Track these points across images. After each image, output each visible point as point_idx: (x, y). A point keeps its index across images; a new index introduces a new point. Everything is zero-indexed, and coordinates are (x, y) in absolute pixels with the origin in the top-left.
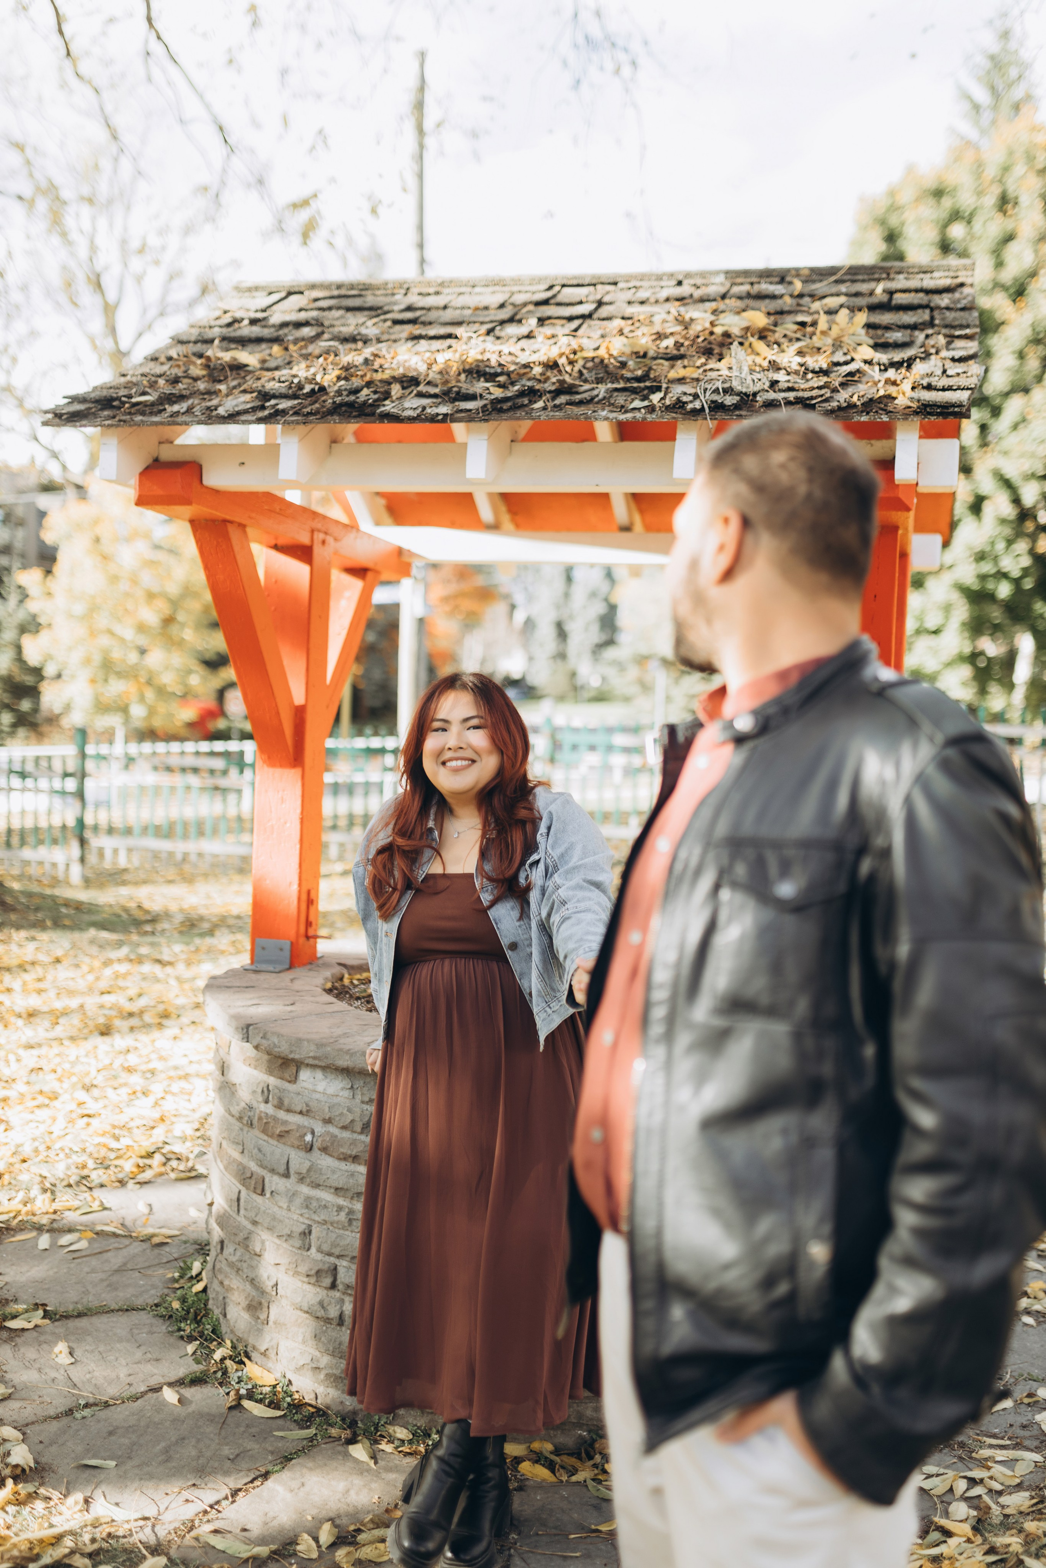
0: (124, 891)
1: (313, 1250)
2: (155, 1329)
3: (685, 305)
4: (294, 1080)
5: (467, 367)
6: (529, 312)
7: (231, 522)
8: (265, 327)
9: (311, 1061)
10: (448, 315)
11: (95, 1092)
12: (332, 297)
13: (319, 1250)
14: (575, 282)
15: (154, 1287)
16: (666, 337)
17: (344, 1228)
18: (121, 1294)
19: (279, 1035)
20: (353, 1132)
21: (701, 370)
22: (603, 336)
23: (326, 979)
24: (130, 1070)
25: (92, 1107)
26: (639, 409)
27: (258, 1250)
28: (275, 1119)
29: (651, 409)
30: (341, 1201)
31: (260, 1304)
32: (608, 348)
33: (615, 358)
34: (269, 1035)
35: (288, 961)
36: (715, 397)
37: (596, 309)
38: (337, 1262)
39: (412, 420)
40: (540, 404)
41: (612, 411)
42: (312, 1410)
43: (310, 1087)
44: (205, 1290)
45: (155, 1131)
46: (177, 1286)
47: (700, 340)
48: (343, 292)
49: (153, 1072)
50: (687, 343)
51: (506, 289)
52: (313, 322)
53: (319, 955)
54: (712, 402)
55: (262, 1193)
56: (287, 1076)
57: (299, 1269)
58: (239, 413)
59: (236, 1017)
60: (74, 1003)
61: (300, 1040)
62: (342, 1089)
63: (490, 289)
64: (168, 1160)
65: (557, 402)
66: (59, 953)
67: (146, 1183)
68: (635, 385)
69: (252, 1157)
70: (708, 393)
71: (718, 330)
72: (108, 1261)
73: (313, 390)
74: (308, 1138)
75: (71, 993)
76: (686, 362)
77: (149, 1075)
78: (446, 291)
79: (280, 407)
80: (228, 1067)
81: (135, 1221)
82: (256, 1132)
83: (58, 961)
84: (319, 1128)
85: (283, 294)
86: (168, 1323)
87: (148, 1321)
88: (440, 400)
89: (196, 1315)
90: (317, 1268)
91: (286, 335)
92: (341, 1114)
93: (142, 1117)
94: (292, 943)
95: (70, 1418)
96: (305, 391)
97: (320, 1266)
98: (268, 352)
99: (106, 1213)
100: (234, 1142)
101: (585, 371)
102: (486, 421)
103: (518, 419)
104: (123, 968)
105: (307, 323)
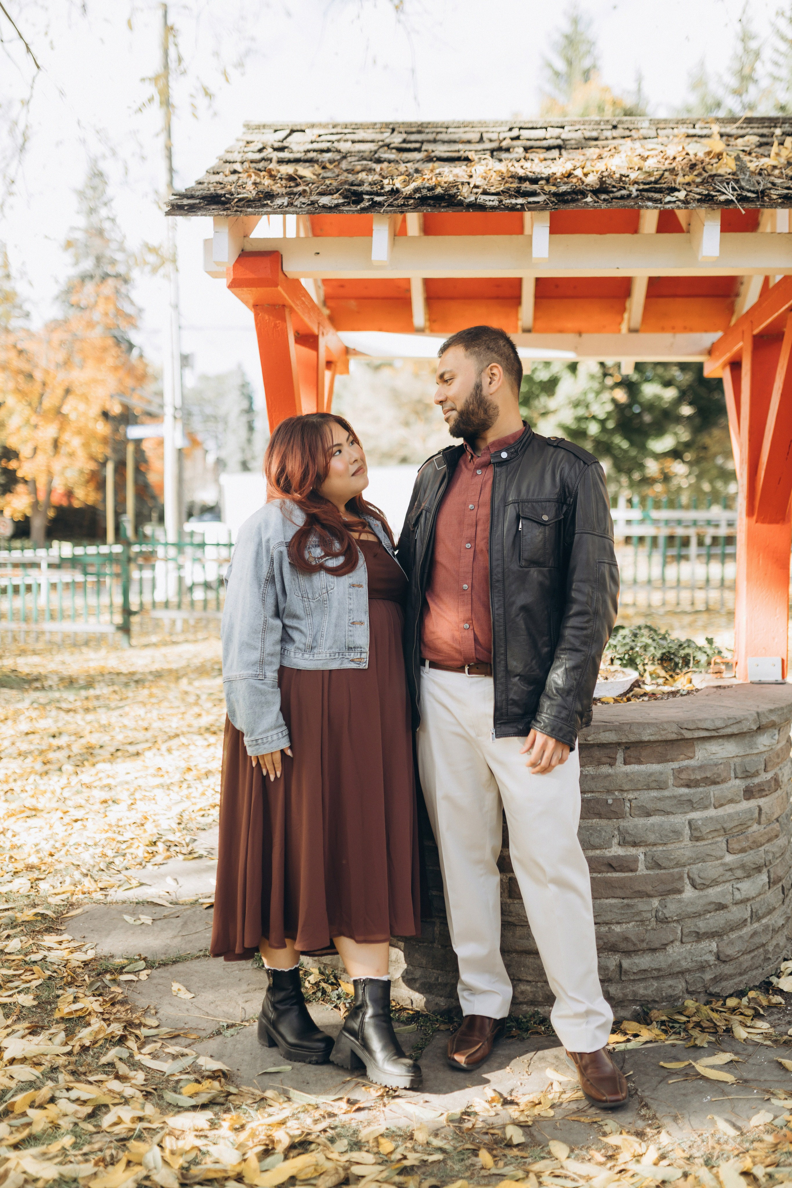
6: (511, 144)
7: (288, 307)
8: (291, 152)
12: (334, 134)
14: (530, 126)
26: (674, 202)
41: (656, 203)
42: (411, 1012)
48: (338, 130)
52: (332, 150)
54: (739, 195)
63: (461, 130)
64: (170, 846)
65: (603, 198)
67: (161, 864)
70: (729, 190)
73: (392, 190)
79: (375, 200)
85: (288, 131)
105: (328, 151)
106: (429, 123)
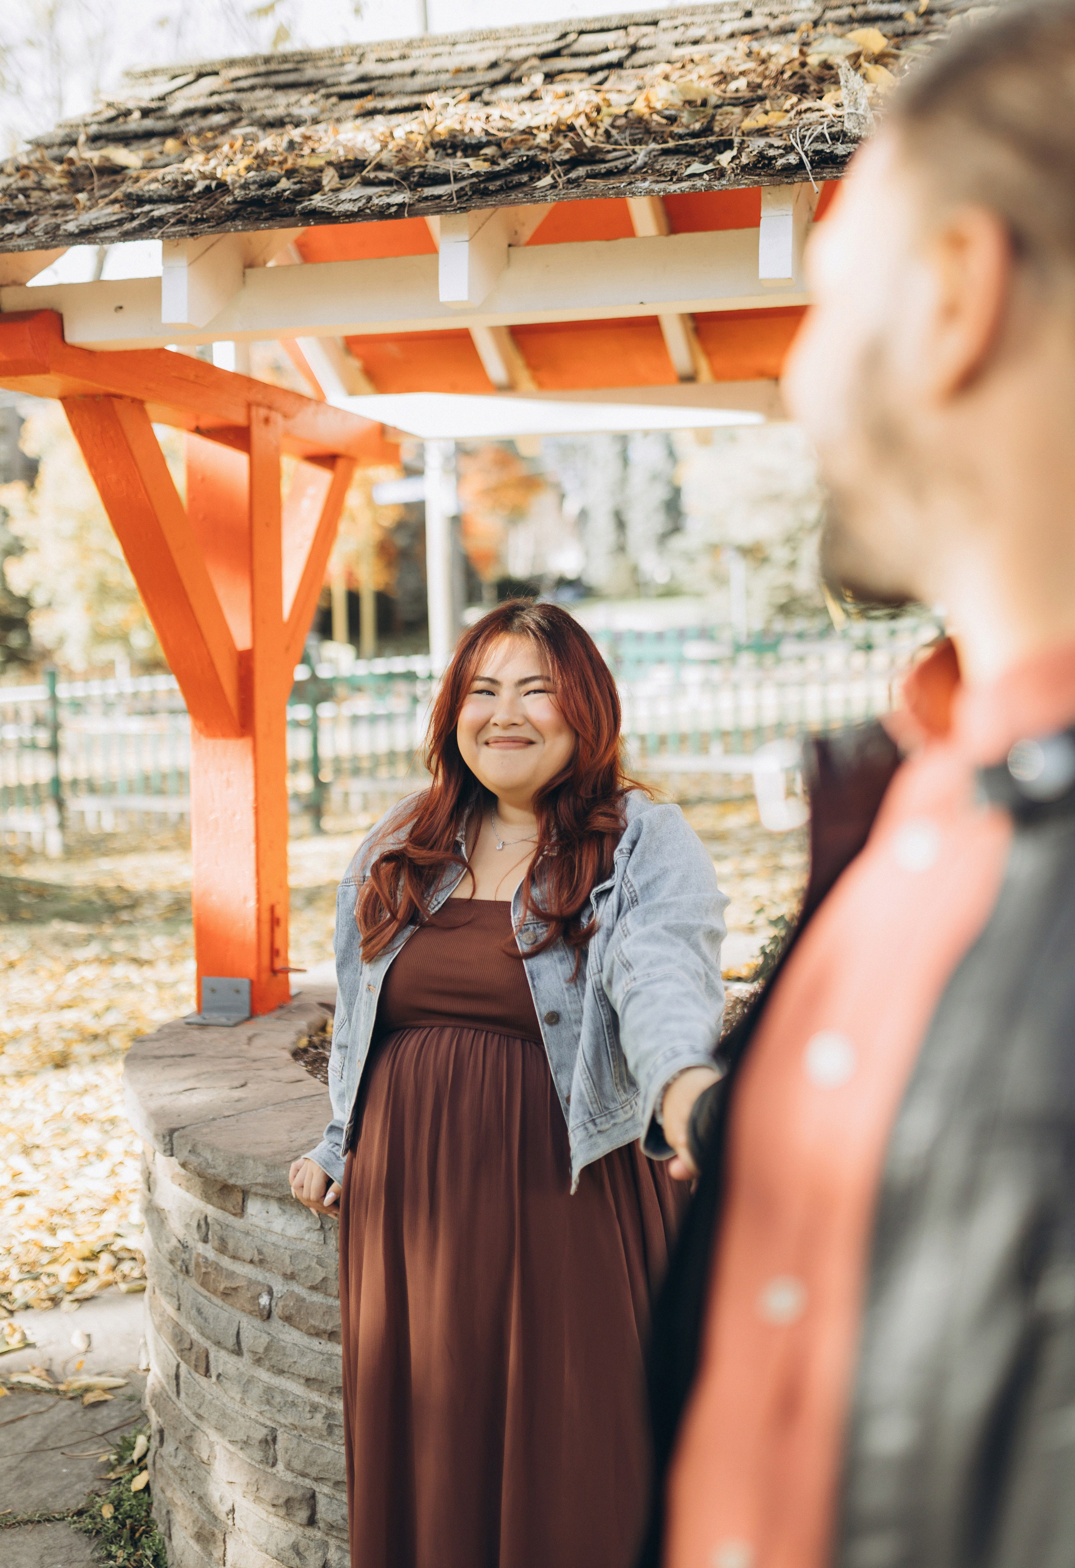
0: (105, 864)
1: (280, 1466)
2: (76, 1555)
3: (756, 39)
4: (241, 1212)
5: (437, 139)
6: (532, 68)
7: (120, 397)
8: (160, 118)
9: (260, 1190)
10: (418, 82)
11: (37, 1156)
12: (257, 75)
13: (289, 1467)
15: (80, 1478)
16: (735, 78)
17: (321, 1437)
18: (34, 1493)
19: (214, 1149)
20: (327, 1294)
21: (793, 113)
22: (640, 88)
23: (300, 1033)
24: (85, 1120)
25: (31, 1179)
26: (700, 175)
27: (205, 1458)
28: (217, 1267)
29: (720, 173)
30: (316, 1397)
31: (213, 1535)
32: (647, 100)
33: (658, 113)
34: (200, 1148)
35: (247, 1008)
36: (819, 146)
37: (628, 56)
38: (315, 1487)
39: (351, 216)
40: (547, 180)
41: (657, 182)
43: (263, 1224)
44: (147, 1488)
45: (106, 1217)
46: (112, 1475)
47: (786, 76)
48: (273, 66)
49: (113, 1121)
50: (766, 83)
51: (501, 43)
52: (227, 106)
53: (293, 991)
54: (816, 152)
55: (207, 1373)
56: (229, 1206)
57: (262, 1494)
58: (97, 229)
59: (156, 1116)
60: (26, 1023)
61: (242, 1158)
62: (309, 1230)
63: (478, 45)
64: (120, 1260)
65: (573, 175)
66: (13, 954)
67: (87, 1299)
68: (691, 142)
69: (189, 1318)
70: (807, 142)
71: (813, 60)
72: (21, 1435)
73: (208, 188)
74: (264, 1300)
75: (24, 1009)
76: (768, 105)
77: (108, 1127)
78: (415, 53)
79: (156, 213)
80: (155, 1183)
81: (66, 1363)
82: (194, 1283)
83: (12, 965)
84: (279, 1287)
85: (190, 77)
86: (95, 1542)
87: (66, 1541)
88: (395, 187)
89: (133, 1531)
90: (285, 1496)
91: (187, 125)
92: (309, 1268)
93: (90, 1195)
94: (252, 983)
96: (196, 190)
97: (291, 1492)
98: (158, 148)
99: (28, 1351)
100: (166, 1293)
101: (614, 132)
102: (464, 210)
103: (513, 203)
104: (89, 972)
105: (219, 109)
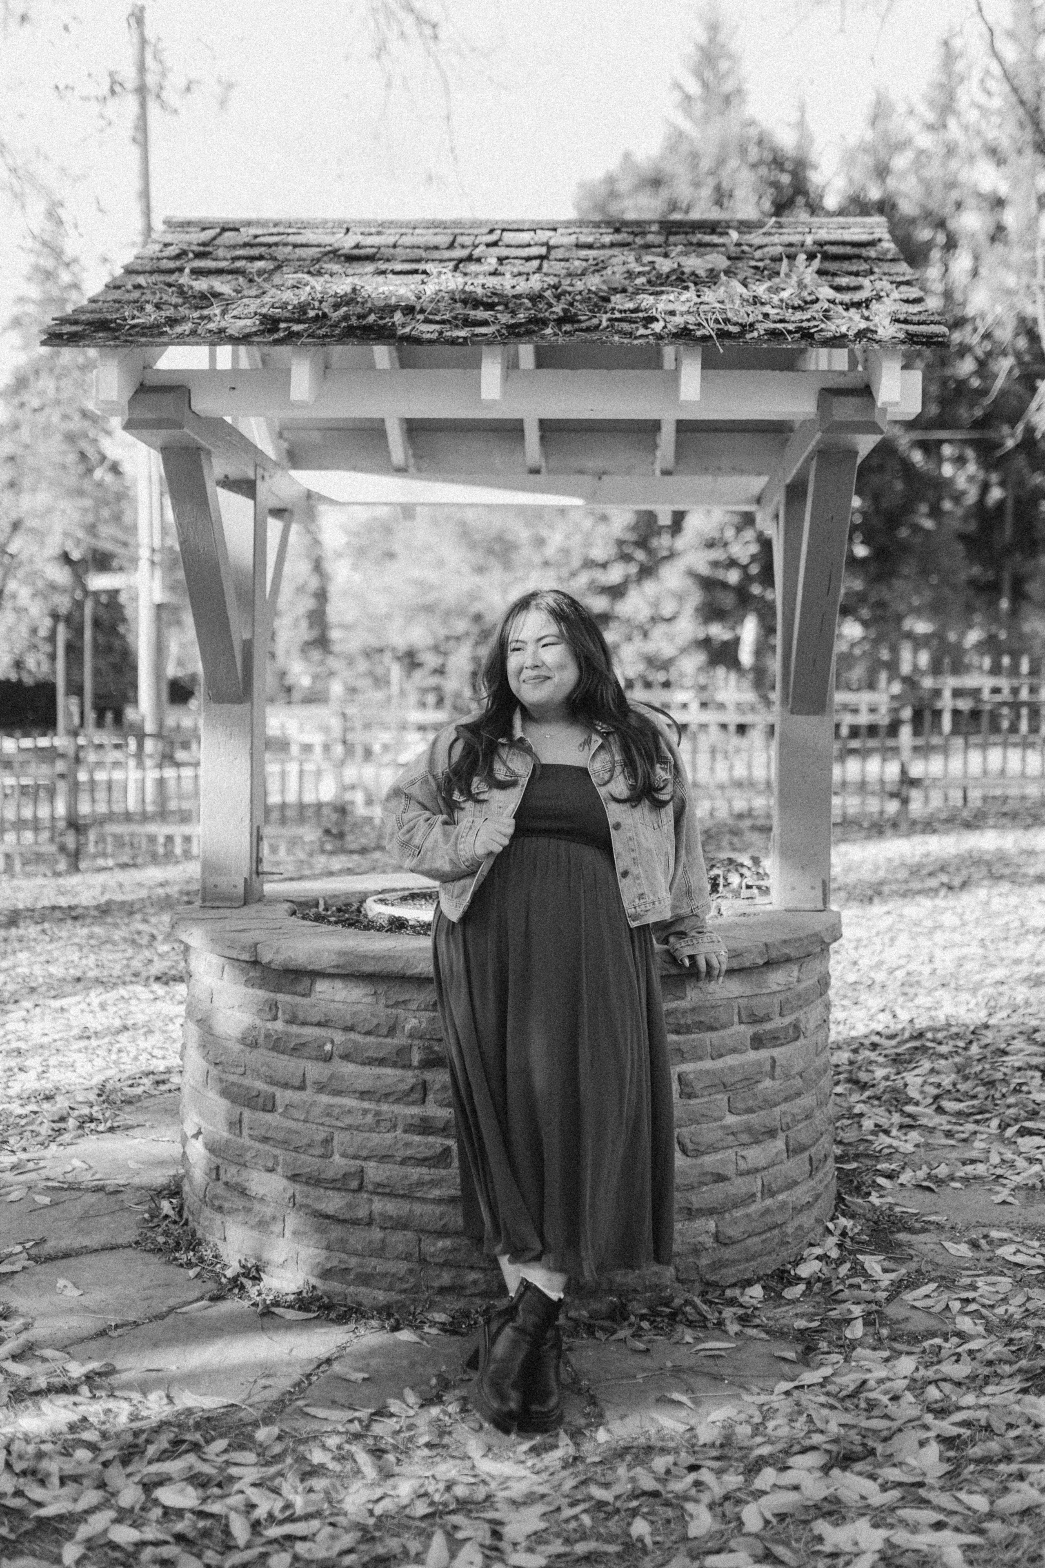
1: (337, 1157)
2: (148, 1261)
3: (635, 250)
4: (308, 993)
5: (456, 296)
6: (484, 252)
7: (202, 449)
8: (213, 260)
9: (329, 972)
10: (402, 253)
12: (274, 234)
13: (343, 1155)
14: (515, 227)
15: (128, 1227)
17: (371, 1130)
19: (295, 949)
28: (287, 1034)
30: (366, 1105)
32: (582, 285)
35: (243, 898)
37: (548, 251)
38: (363, 1164)
39: (435, 342)
40: (549, 331)
43: (329, 997)
48: (281, 230)
51: (448, 231)
52: (265, 257)
55: (272, 1110)
56: (298, 990)
57: (322, 1176)
59: (235, 939)
61: (318, 951)
62: (365, 996)
63: (431, 231)
65: (565, 329)
68: (631, 315)
69: (258, 1077)
70: (710, 323)
79: (293, 330)
80: (220, 992)
82: (263, 1051)
84: (339, 1037)
85: (218, 230)
86: (160, 1254)
87: (139, 1257)
88: (451, 326)
92: (364, 1020)
94: (245, 880)
95: (105, 1338)
96: (308, 316)
97: (347, 1169)
100: (233, 1066)
102: (504, 344)
105: (261, 258)
106: (392, 222)
